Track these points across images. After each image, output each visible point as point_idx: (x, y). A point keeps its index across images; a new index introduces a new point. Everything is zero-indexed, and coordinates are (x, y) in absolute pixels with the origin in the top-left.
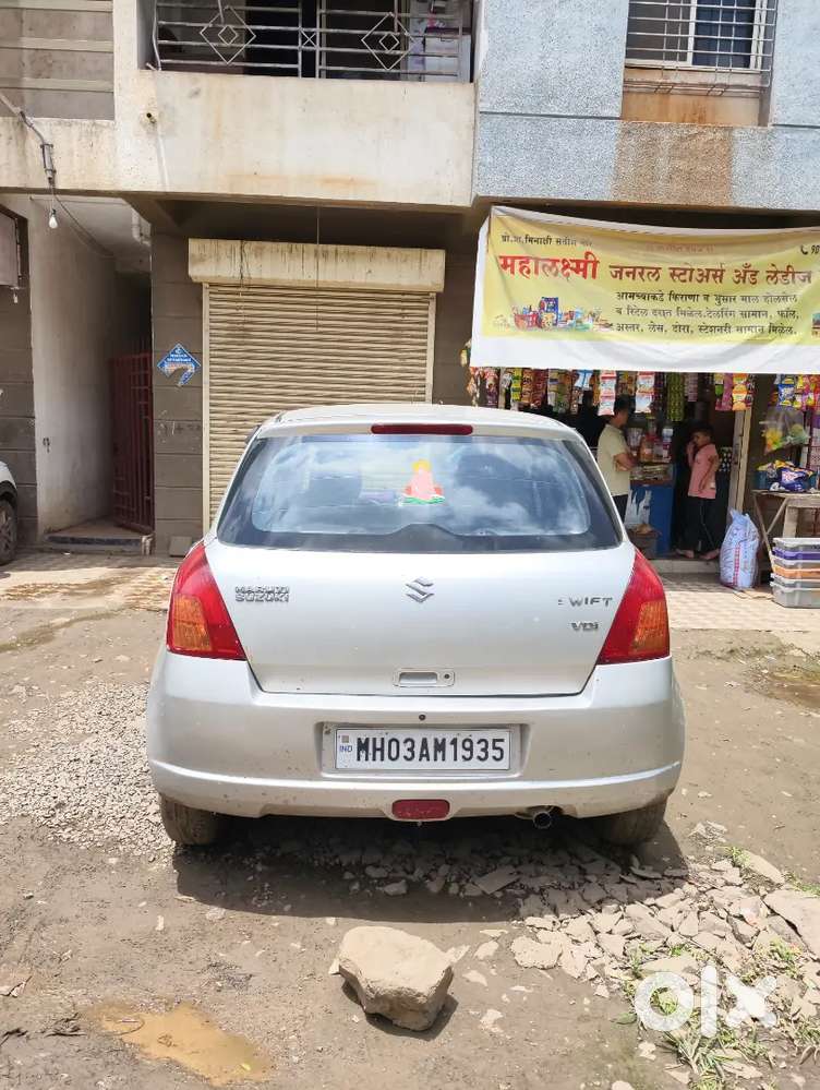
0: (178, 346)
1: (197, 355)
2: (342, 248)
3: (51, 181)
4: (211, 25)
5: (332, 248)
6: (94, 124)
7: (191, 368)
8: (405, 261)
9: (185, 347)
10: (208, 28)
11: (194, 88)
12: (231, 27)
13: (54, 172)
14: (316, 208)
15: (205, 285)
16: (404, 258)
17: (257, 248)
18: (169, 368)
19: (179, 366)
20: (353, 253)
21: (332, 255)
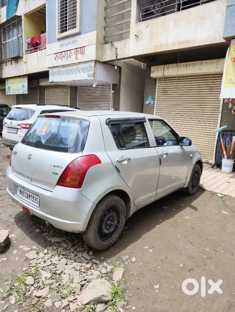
0: (150, 96)
1: (154, 99)
2: (192, 63)
3: (117, 57)
4: (154, 5)
5: (189, 63)
6: (125, 41)
7: (152, 102)
8: (212, 64)
9: (151, 97)
10: (153, 6)
11: (147, 24)
12: (159, 4)
13: (117, 55)
14: (178, 52)
15: (158, 79)
16: (212, 63)
17: (168, 67)
18: (147, 103)
19: (149, 102)
20: (195, 64)
21: (189, 65)
